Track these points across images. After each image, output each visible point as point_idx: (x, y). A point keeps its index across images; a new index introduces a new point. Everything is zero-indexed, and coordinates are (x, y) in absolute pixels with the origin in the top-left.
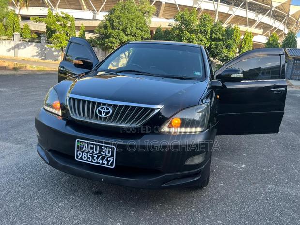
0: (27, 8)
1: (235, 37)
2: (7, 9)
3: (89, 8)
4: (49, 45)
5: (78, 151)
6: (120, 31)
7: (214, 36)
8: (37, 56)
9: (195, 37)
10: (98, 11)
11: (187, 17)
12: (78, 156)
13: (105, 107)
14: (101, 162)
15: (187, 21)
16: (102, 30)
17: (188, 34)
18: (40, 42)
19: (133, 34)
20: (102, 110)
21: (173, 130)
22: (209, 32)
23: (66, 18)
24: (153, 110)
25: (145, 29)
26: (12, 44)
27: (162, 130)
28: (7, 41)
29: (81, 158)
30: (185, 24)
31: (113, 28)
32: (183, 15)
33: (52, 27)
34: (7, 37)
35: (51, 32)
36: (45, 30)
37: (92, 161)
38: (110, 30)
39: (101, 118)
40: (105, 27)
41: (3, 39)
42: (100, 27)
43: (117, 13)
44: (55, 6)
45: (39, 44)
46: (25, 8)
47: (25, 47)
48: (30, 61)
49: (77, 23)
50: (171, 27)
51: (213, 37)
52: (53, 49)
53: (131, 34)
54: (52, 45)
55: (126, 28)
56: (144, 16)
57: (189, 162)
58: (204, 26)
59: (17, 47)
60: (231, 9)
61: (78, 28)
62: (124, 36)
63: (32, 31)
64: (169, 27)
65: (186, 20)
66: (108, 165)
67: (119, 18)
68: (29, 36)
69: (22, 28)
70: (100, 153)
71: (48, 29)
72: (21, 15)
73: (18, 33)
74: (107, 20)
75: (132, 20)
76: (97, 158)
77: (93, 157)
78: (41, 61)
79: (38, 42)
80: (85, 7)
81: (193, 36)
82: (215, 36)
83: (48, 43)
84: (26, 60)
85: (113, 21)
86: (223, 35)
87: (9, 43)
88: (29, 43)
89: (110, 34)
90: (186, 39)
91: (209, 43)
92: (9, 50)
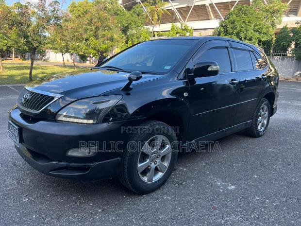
0: (160, 25)
3: (217, 17)
13: (27, 95)
14: (15, 141)
19: (248, 38)
20: (25, 97)
24: (53, 98)
31: (226, 33)
43: (233, 18)
44: (185, 20)
46: (158, 25)
53: (245, 38)
55: (240, 32)
56: (272, 17)
57: (70, 153)
66: (17, 144)
67: (233, 22)
70: (14, 133)
72: (157, 32)
74: (222, 26)
75: (249, 22)
77: (13, 136)
80: (212, 17)
85: (227, 26)
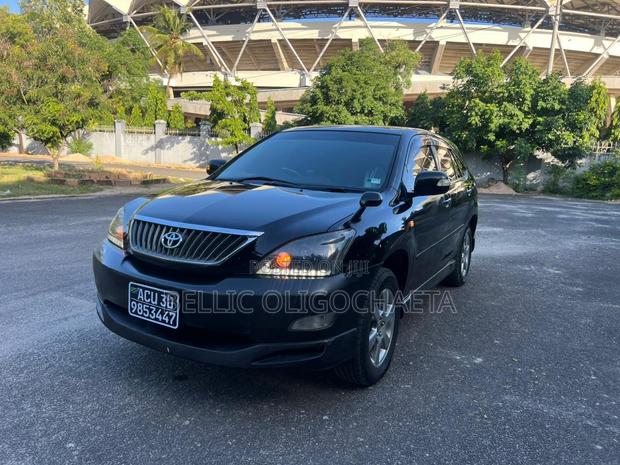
0: (182, 75)
1: (594, 105)
2: (148, 79)
3: (294, 65)
4: (213, 139)
5: (132, 301)
6: (341, 107)
7: (541, 104)
8: (192, 160)
9: (496, 109)
10: (309, 70)
11: (479, 70)
12: (132, 309)
13: (174, 234)
14: (160, 318)
15: (480, 78)
16: (308, 107)
17: (481, 104)
18: (199, 135)
19: (366, 111)
20: (169, 238)
21: (277, 272)
22: (528, 96)
23: (244, 88)
24: (245, 238)
25: (392, 99)
26: (152, 140)
27: (260, 272)
28: (144, 136)
29: (136, 313)
30: (477, 84)
31: (328, 100)
32: (470, 65)
33: (219, 106)
34: (145, 129)
35: (217, 115)
36: (209, 113)
37: (149, 317)
38: (321, 107)
39: (166, 249)
40: (314, 101)
41: (138, 133)
42: (303, 101)
43: (337, 73)
44: (231, 68)
45: (196, 139)
46: (178, 74)
47: (172, 146)
48: (180, 171)
49: (262, 97)
50: (446, 91)
51: (539, 108)
52: (220, 147)
53: (362, 112)
54: (219, 139)
55: (352, 99)
56: (395, 74)
57: (296, 326)
58: (517, 84)
59: (160, 145)
60: (598, 44)
61: (263, 106)
62: (349, 114)
63: (187, 116)
64: (441, 91)
65: (476, 76)
66: (169, 323)
67: (339, 81)
68: (181, 125)
69: (169, 111)
70: (159, 304)
71: (213, 110)
72: (173, 88)
73: (162, 121)
74: (317, 87)
75: (366, 83)
76: (156, 312)
77: (151, 310)
78: (199, 169)
79: (195, 135)
80: (286, 65)
81: (493, 107)
82: (544, 105)
83: (212, 136)
84: (173, 168)
85: (327, 87)
86: (562, 102)
87: (148, 138)
88: (180, 138)
89: (322, 114)
90: (477, 114)
91: (531, 121)
92: (146, 152)
